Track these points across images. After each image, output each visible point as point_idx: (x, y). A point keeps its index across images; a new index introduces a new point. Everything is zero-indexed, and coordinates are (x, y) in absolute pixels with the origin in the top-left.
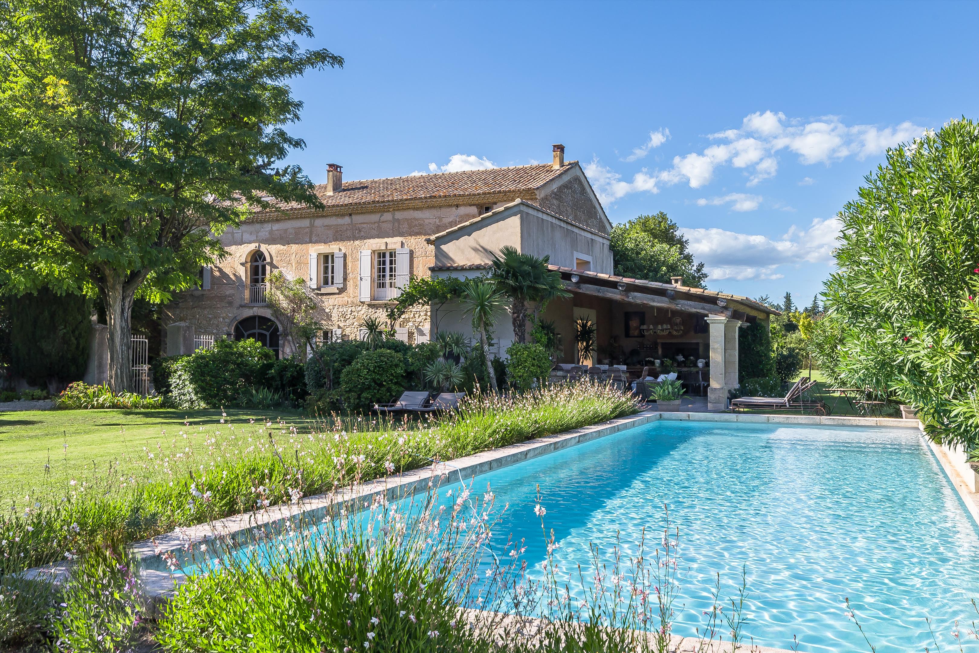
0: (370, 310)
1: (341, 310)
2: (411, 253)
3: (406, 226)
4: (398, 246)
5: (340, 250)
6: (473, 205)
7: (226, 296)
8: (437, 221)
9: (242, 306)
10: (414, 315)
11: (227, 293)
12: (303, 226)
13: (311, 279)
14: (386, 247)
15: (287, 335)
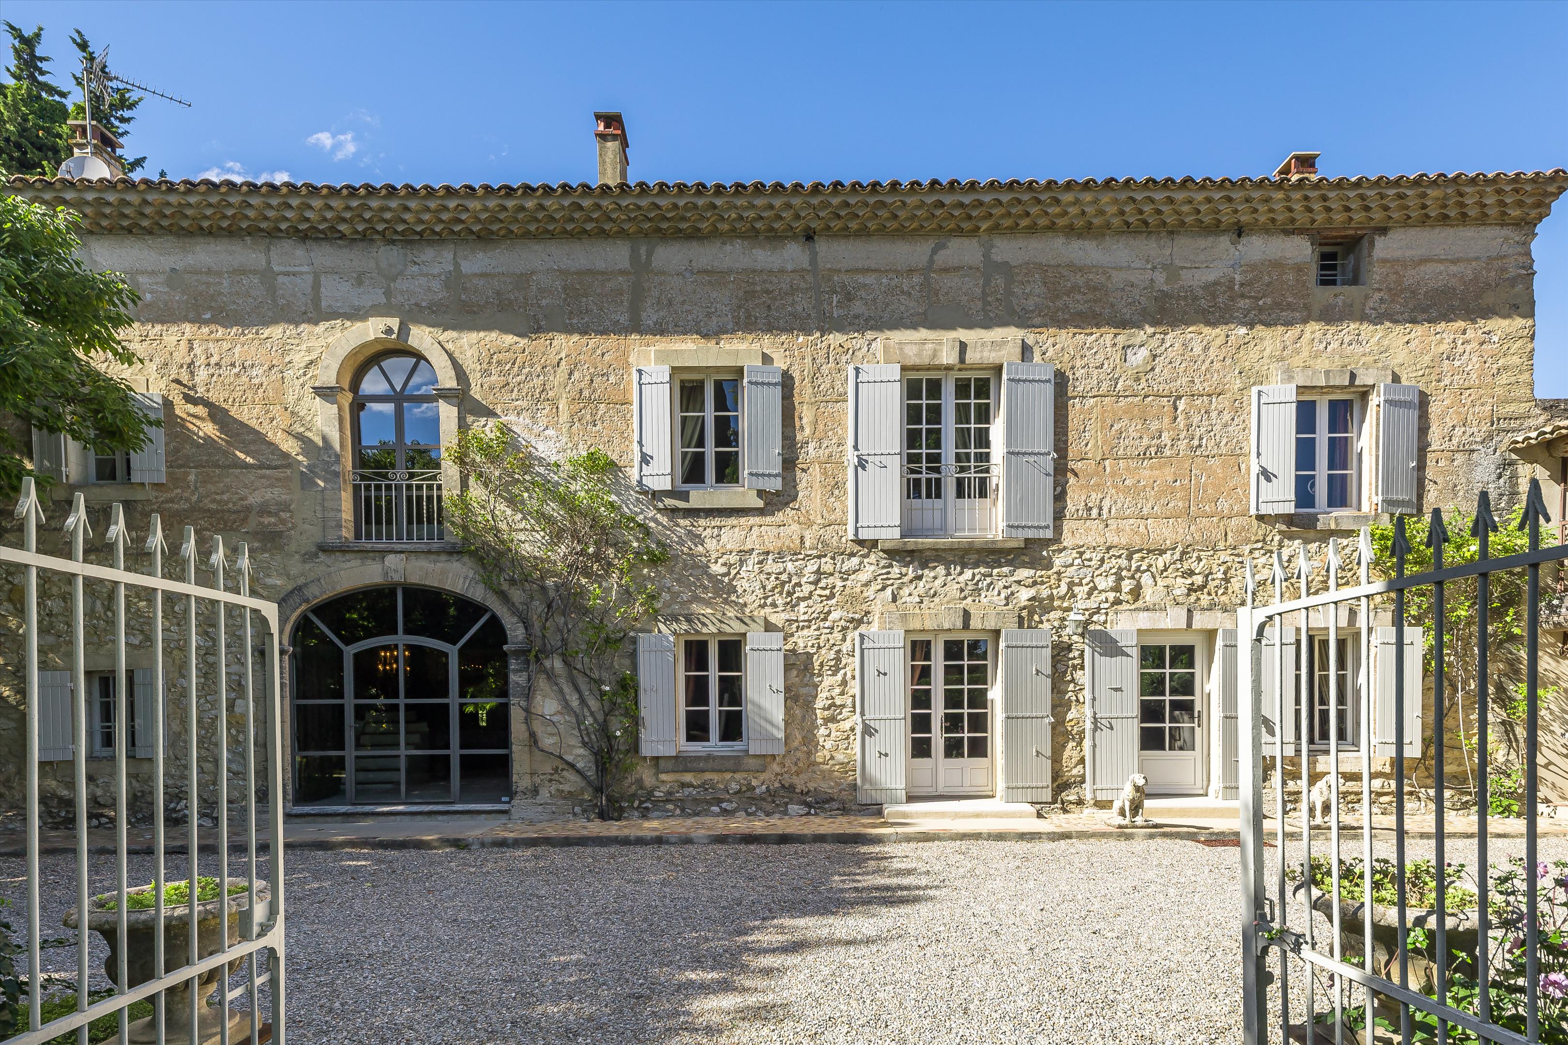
0: (896, 570)
1: (771, 566)
2: (1061, 382)
3: (1039, 289)
4: (1009, 355)
5: (767, 359)
6: (1300, 231)
7: (248, 509)
8: (1160, 278)
9: (324, 549)
10: (1071, 585)
11: (254, 499)
12: (600, 265)
13: (645, 459)
14: (962, 360)
15: (545, 652)
